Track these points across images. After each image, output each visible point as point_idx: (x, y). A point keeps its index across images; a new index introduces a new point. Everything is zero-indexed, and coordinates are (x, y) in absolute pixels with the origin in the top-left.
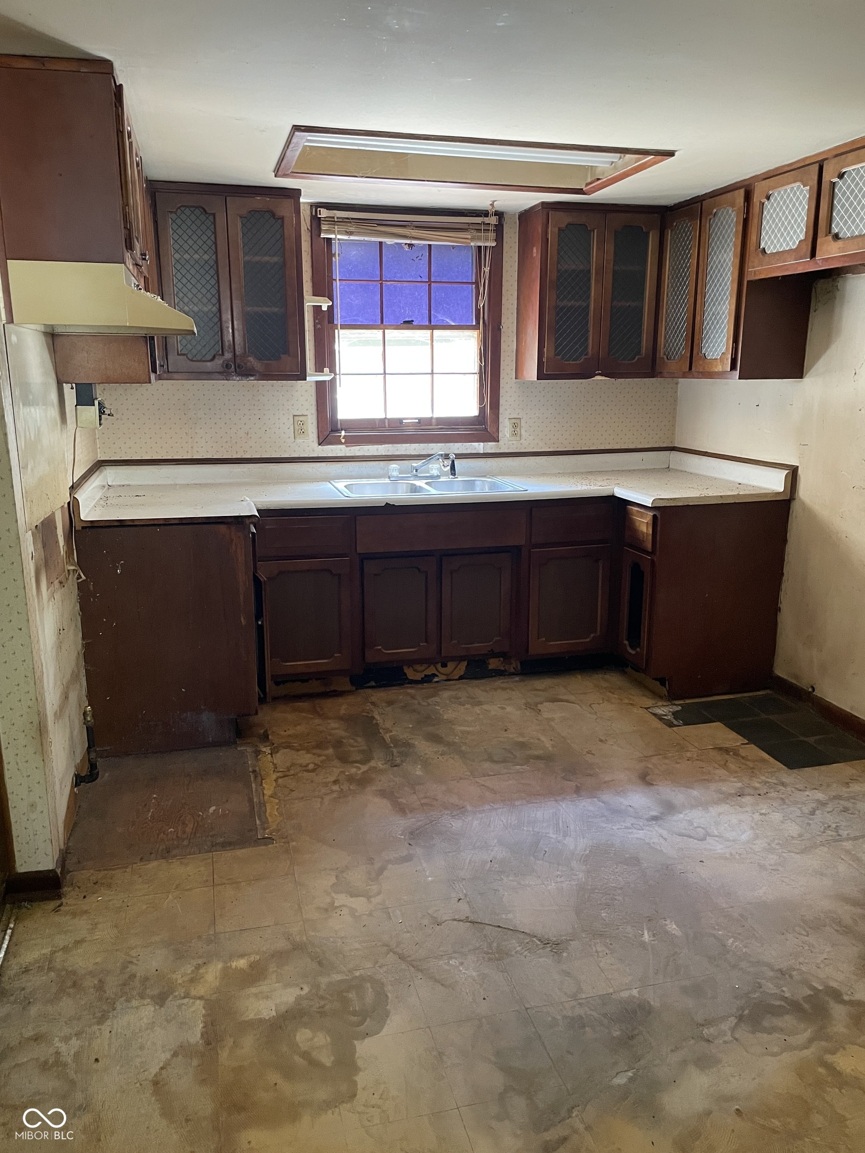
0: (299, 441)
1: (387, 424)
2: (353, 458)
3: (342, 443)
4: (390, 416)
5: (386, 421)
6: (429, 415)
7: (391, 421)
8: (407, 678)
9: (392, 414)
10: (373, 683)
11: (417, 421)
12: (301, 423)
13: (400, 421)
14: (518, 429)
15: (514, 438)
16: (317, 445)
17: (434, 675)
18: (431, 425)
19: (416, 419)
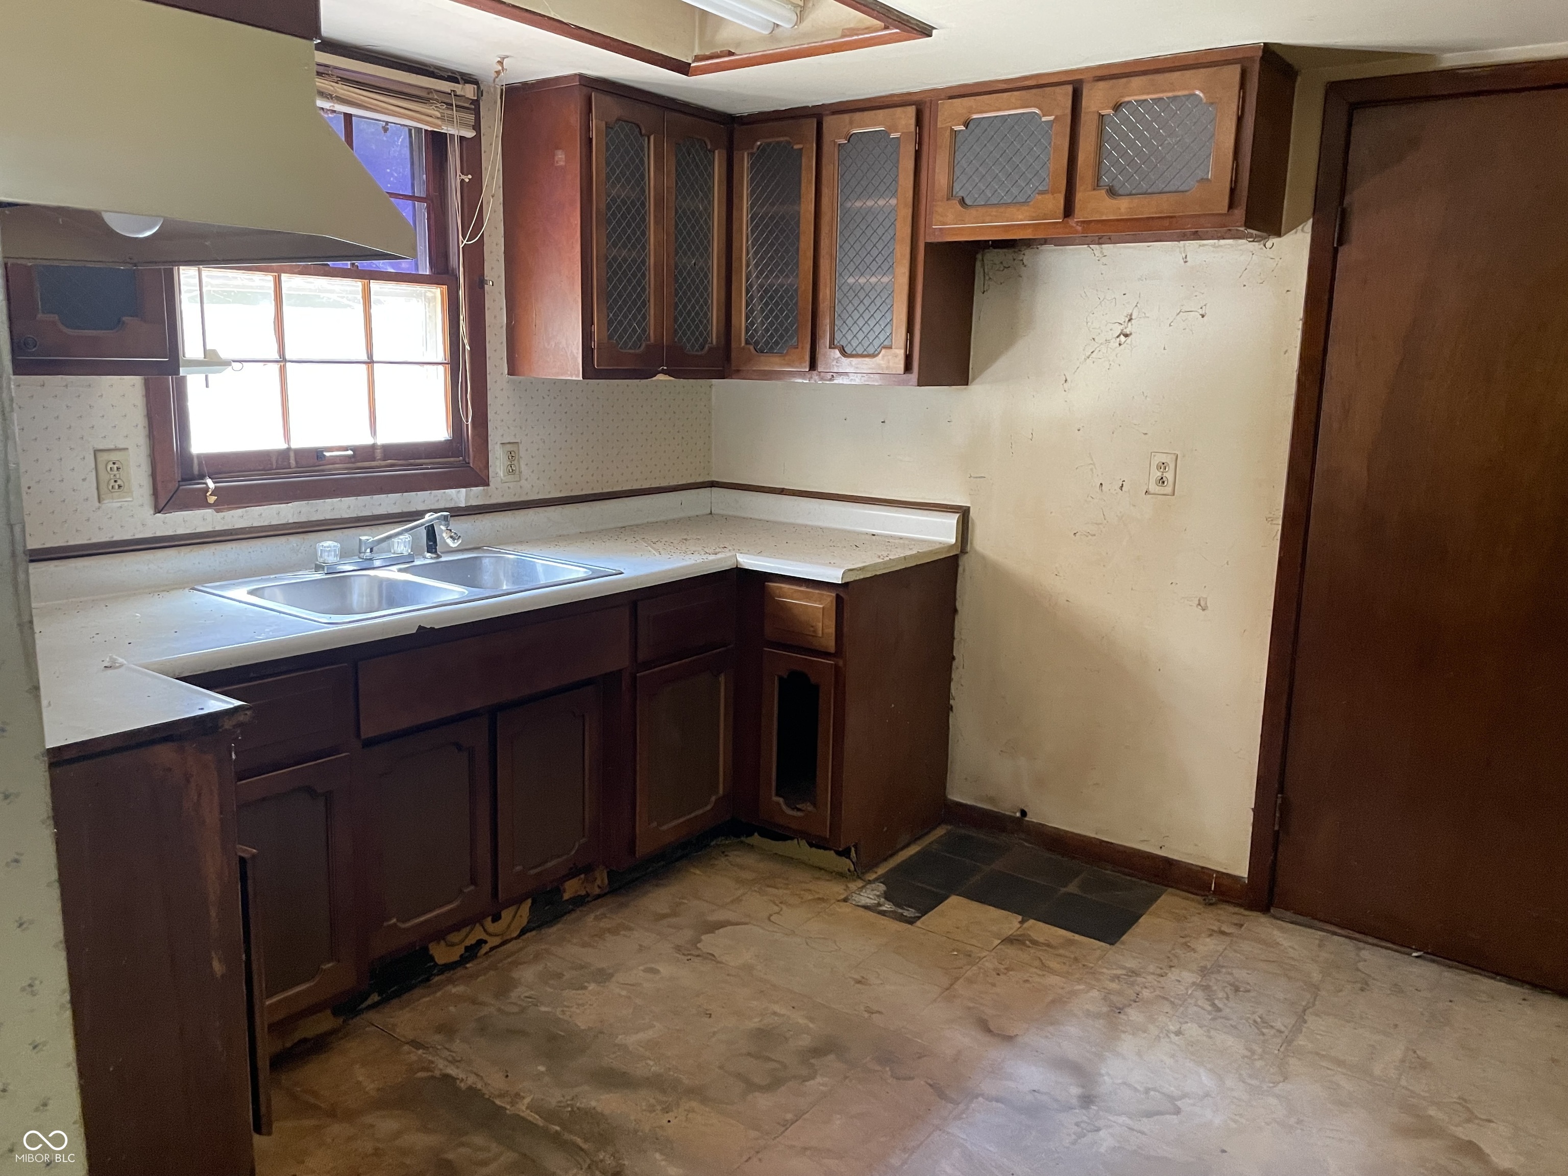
0: (111, 504)
1: (292, 462)
2: (231, 534)
3: (208, 505)
4: (298, 443)
5: (292, 455)
6: (368, 441)
7: (301, 454)
8: (436, 964)
9: (302, 440)
10: (375, 998)
11: (350, 452)
12: (115, 466)
13: (318, 454)
14: (516, 462)
15: (511, 477)
16: (152, 512)
17: (481, 942)
18: (374, 460)
19: (346, 449)
